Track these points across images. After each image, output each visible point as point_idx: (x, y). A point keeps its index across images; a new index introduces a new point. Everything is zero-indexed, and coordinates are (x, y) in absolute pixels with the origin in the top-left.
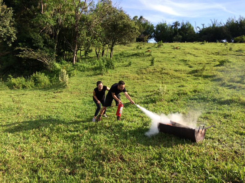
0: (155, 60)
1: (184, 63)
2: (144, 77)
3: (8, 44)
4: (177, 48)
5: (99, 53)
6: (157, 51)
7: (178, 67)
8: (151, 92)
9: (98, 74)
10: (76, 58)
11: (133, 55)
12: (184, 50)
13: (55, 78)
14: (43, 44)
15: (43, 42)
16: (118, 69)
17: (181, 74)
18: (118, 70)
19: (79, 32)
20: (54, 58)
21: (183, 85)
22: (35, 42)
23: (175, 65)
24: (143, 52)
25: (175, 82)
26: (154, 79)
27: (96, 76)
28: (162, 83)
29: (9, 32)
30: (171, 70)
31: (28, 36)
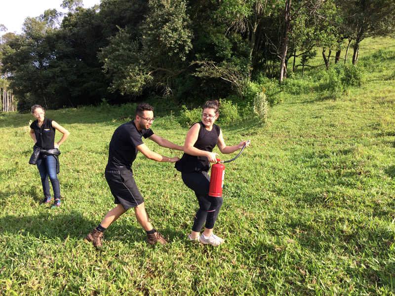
3: (181, 57)
5: (329, 57)
9: (327, 98)
10: (284, 70)
13: (249, 109)
14: (231, 52)
15: (231, 49)
16: (370, 87)
18: (370, 89)
19: (292, 21)
20: (248, 74)
22: (219, 49)
27: (321, 103)
29: (182, 37)
31: (209, 41)
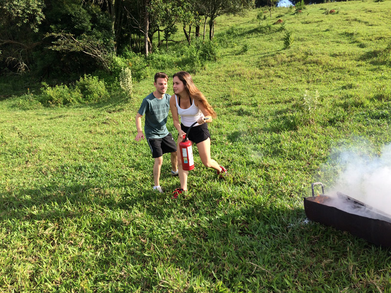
0: (292, 36)
1: (348, 39)
2: (271, 72)
3: (33, 29)
4: (331, 12)
5: (190, 32)
6: (296, 20)
7: (337, 49)
8: (286, 102)
10: (149, 44)
11: (250, 32)
12: (346, 14)
14: (91, 24)
15: (90, 21)
16: (224, 61)
17: (345, 61)
18: (224, 63)
20: (112, 48)
21: (352, 84)
23: (331, 44)
24: (269, 25)
25: (334, 79)
26: (291, 75)
28: (308, 82)
29: (30, 6)
30: (323, 54)
31: (64, 12)
